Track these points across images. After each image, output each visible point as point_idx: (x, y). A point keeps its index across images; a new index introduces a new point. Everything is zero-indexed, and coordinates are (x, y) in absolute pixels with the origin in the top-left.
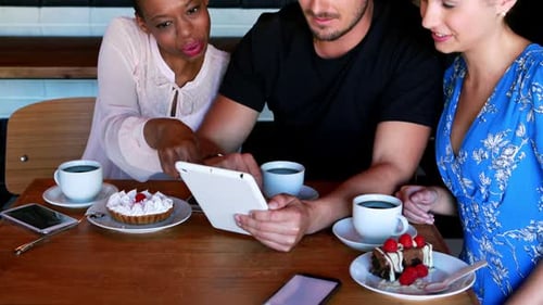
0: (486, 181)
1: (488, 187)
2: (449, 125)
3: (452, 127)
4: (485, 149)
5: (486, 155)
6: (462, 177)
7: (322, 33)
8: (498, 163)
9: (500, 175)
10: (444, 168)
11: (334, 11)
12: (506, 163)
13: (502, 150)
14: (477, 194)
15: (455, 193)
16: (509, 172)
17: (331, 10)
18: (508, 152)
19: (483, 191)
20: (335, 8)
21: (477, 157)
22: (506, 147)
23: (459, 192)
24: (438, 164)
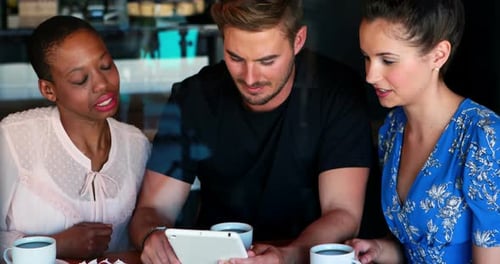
0: (433, 229)
1: (434, 234)
2: (394, 177)
3: (397, 179)
4: (431, 199)
5: (433, 205)
6: (408, 226)
7: (253, 99)
8: (445, 212)
9: (447, 223)
10: (391, 217)
11: (265, 80)
12: (452, 213)
13: (447, 200)
14: (423, 240)
15: (402, 240)
16: (455, 220)
17: (262, 80)
18: (452, 202)
19: (429, 238)
20: (265, 77)
21: (424, 206)
22: (450, 198)
23: (405, 240)
24: (385, 214)
